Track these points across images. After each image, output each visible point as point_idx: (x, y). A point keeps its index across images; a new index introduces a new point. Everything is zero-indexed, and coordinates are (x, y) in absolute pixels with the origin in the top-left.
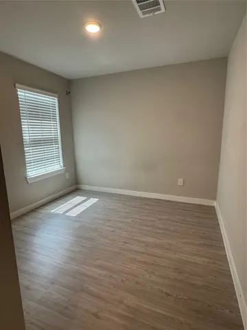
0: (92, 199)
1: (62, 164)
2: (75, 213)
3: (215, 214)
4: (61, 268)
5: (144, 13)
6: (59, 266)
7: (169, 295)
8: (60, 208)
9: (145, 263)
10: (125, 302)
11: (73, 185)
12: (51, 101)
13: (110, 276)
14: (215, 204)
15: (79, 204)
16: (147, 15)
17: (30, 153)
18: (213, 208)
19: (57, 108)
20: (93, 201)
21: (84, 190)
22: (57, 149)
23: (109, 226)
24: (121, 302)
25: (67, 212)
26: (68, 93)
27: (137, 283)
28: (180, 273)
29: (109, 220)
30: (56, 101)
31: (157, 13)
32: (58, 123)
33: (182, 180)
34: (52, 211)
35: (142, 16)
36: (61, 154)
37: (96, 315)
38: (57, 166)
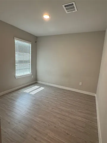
0: (42, 87)
1: (31, 72)
2: (33, 93)
3: (95, 100)
4: (24, 116)
5: (68, 11)
6: (24, 115)
7: (68, 134)
8: (28, 90)
9: (60, 118)
10: (49, 134)
11: (34, 81)
12: (28, 45)
13: (44, 123)
14: (95, 95)
15: (36, 89)
16: (69, 12)
17: (18, 66)
18: (94, 97)
19: (31, 48)
20: (42, 88)
21: (39, 83)
22: (29, 65)
23: (47, 100)
24: (47, 134)
25: (30, 92)
26: (36, 42)
27: (55, 127)
28: (74, 125)
29: (47, 98)
30: (31, 45)
31: (74, 11)
32: (31, 54)
33: (81, 83)
34: (24, 91)
35: (67, 12)
36: (30, 67)
37: (35, 139)
38: (28, 72)
